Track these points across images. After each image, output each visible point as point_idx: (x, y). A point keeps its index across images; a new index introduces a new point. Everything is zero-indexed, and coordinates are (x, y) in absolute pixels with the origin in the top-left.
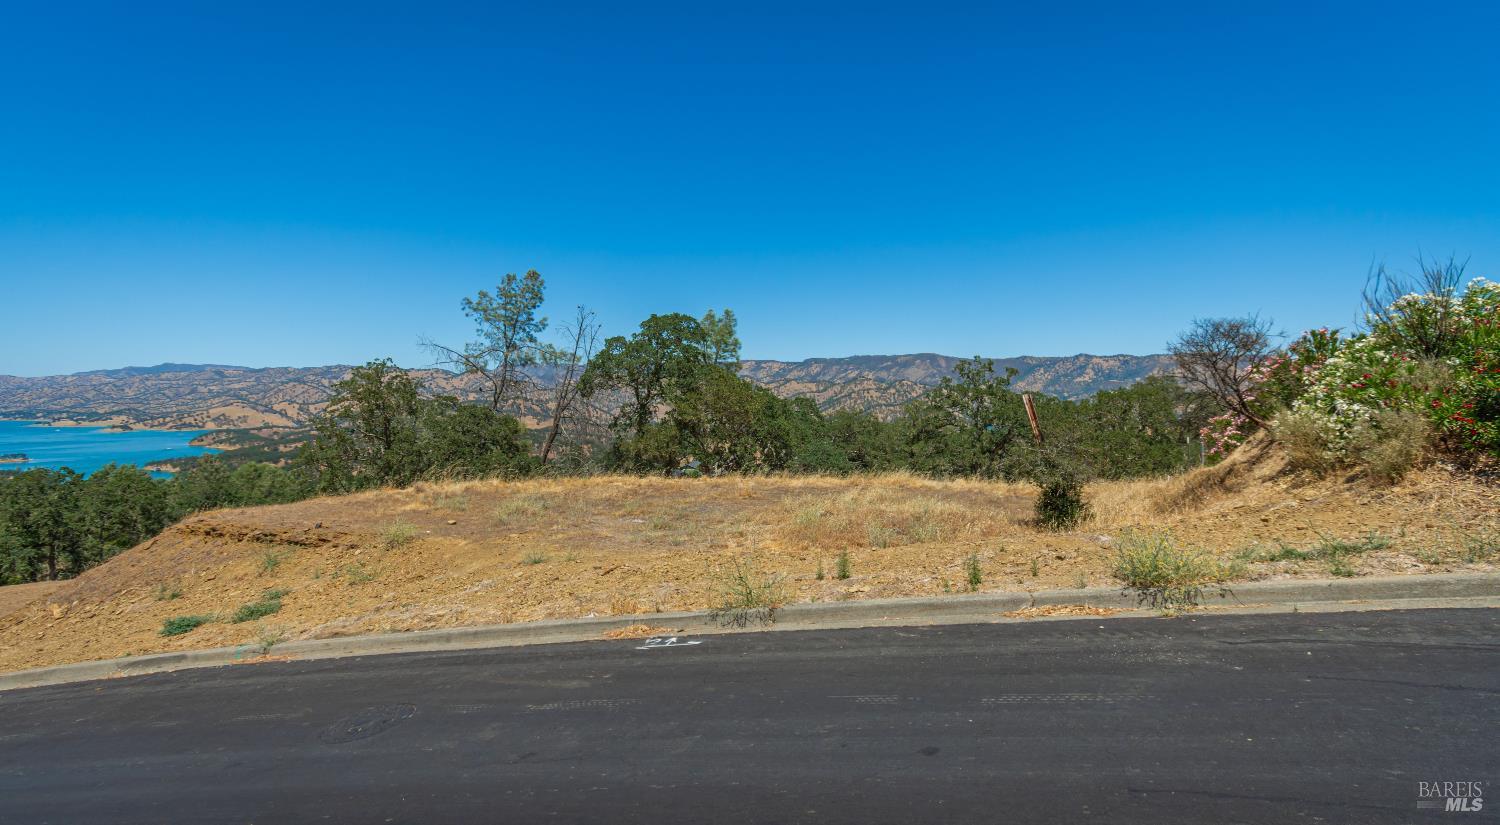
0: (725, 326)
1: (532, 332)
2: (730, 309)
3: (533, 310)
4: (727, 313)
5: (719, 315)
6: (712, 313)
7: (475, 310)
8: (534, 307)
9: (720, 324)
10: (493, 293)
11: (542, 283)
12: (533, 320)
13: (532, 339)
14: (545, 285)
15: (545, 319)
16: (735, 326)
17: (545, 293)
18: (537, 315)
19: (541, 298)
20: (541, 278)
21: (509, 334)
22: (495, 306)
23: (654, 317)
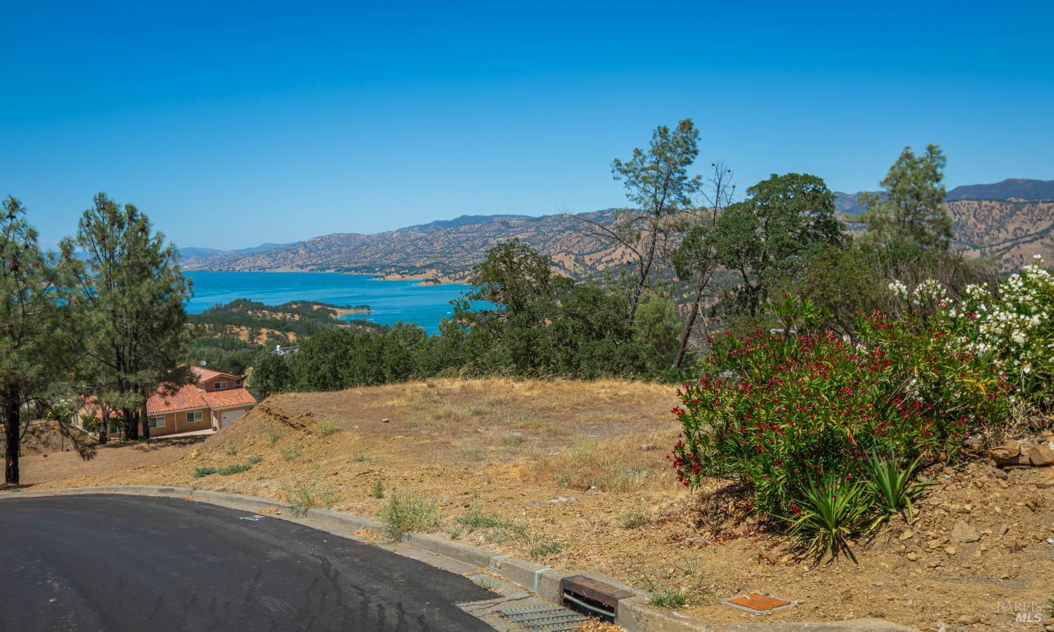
0: (927, 167)
1: (685, 193)
2: (934, 145)
3: (687, 167)
4: (931, 149)
5: (919, 152)
6: (910, 151)
7: (626, 172)
8: (690, 162)
9: (921, 166)
10: (646, 149)
11: (697, 133)
12: (685, 178)
13: (686, 202)
14: (700, 136)
15: (699, 177)
16: (942, 166)
17: (699, 145)
18: (691, 172)
19: (695, 152)
20: (694, 128)
21: (660, 197)
22: (646, 165)
23: (775, 176)
